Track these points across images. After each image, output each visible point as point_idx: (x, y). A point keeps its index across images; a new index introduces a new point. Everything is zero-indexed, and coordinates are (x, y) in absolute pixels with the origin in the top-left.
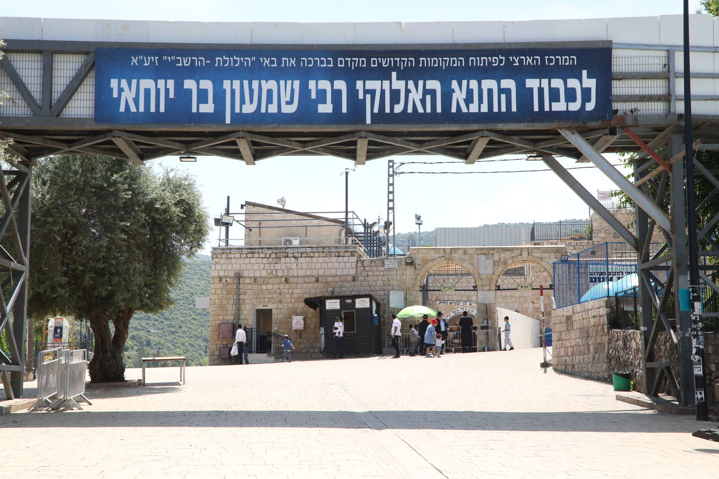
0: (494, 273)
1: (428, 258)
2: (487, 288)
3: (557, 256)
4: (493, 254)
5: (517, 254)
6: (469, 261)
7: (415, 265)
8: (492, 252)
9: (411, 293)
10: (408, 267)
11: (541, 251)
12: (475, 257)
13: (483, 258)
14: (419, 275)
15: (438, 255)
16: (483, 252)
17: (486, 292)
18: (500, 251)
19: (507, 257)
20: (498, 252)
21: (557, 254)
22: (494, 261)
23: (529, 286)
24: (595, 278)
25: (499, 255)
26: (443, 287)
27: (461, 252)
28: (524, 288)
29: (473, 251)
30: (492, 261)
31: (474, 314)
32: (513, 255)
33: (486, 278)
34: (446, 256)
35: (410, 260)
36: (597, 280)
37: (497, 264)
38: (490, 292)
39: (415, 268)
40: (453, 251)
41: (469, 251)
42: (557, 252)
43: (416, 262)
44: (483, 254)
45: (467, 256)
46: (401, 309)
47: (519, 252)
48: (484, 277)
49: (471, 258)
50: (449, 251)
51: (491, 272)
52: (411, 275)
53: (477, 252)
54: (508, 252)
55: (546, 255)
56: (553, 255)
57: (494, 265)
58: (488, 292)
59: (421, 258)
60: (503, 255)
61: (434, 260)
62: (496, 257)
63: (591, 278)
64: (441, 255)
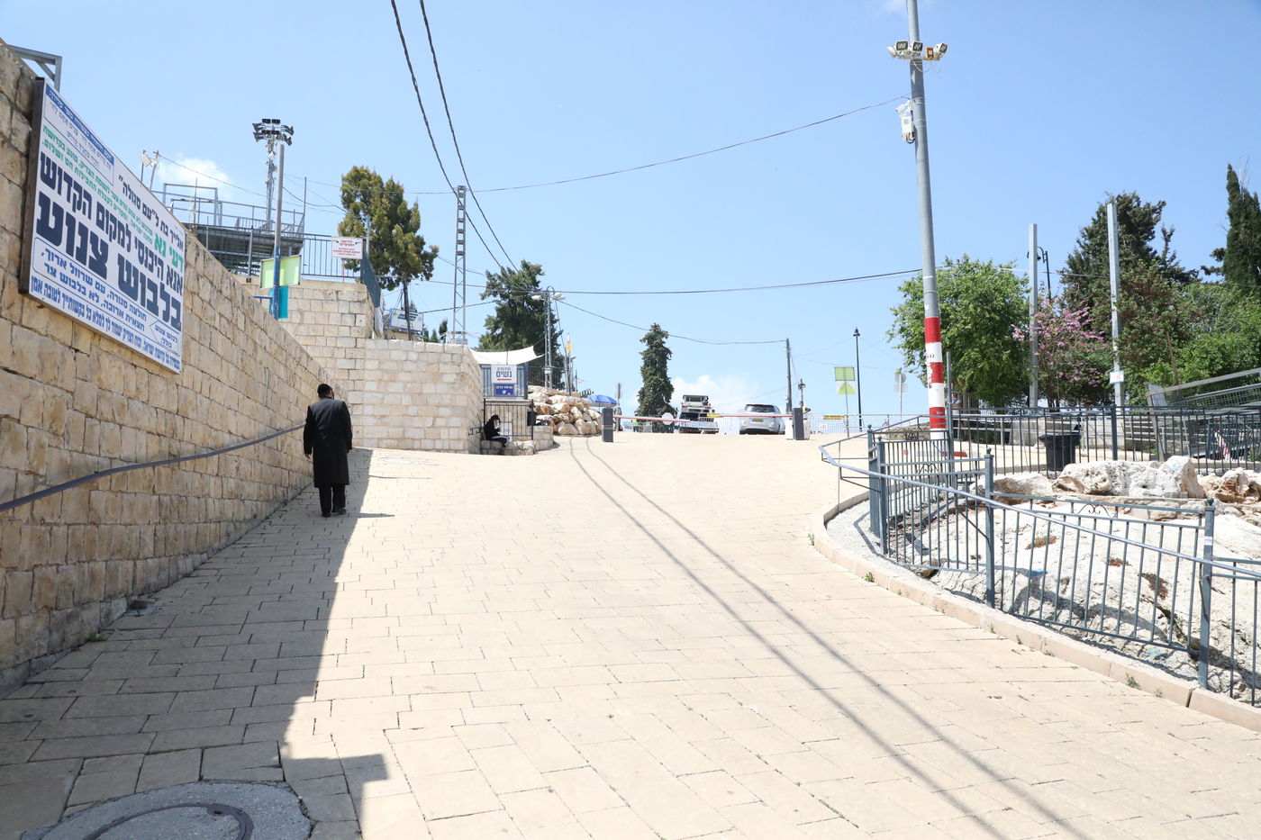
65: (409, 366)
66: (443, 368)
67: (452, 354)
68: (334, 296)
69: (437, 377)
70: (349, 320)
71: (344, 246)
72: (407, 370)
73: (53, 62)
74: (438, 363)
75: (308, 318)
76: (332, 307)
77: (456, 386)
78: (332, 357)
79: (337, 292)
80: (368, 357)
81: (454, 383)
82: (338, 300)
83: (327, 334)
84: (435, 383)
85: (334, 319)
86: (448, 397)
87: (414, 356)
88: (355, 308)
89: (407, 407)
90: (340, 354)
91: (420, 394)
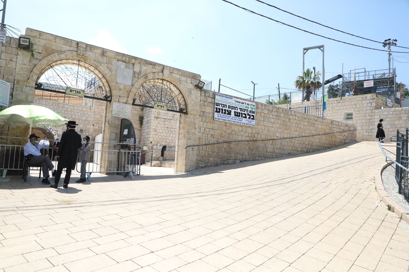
0: (133, 85)
1: (54, 48)
2: (124, 100)
3: (193, 82)
4: (133, 64)
5: (158, 71)
6: (107, 65)
7: (32, 51)
8: (133, 61)
9: (22, 89)
10: (21, 52)
11: (180, 73)
12: (114, 62)
13: (123, 65)
14: (38, 67)
15: (68, 48)
16: (124, 59)
17: (122, 104)
18: (142, 62)
19: (148, 72)
20: (140, 63)
21: (193, 79)
22: (134, 72)
23: (165, 107)
24: (219, 109)
25: (141, 67)
26: (69, 90)
27: (99, 51)
28: (160, 107)
29: (112, 55)
30: (132, 71)
31: (49, 128)
32: (154, 70)
33: (124, 88)
34: (79, 51)
35: (26, 42)
36: (221, 111)
37: (137, 76)
38: (127, 105)
39: (33, 55)
40: (88, 48)
41: (108, 54)
42: (193, 78)
43: (35, 47)
44: (123, 61)
45: (105, 58)
46: (5, 108)
47: (160, 68)
48: (122, 87)
49: (109, 63)
50: (84, 46)
51: (130, 83)
52: (25, 64)
53: (117, 57)
54: (150, 66)
55: (183, 79)
56: (189, 80)
57: (134, 76)
58: (124, 105)
59: (43, 45)
60: (144, 68)
61: (61, 52)
62: (137, 69)
63: (216, 108)
64: (71, 49)
65: (390, 116)
66: (402, 115)
67: (405, 111)
68: (365, 99)
69: (400, 118)
70: (370, 105)
71: (368, 84)
72: (389, 117)
73: (322, 47)
74: (400, 114)
75: (358, 106)
76: (364, 102)
77: (407, 121)
78: (365, 116)
79: (366, 97)
80: (376, 115)
81: (406, 120)
82: (366, 99)
83: (363, 110)
84: (399, 121)
85: (365, 105)
86: (404, 124)
87: (391, 113)
88: (371, 101)
89: (389, 129)
90: (367, 115)
91: (394, 124)
